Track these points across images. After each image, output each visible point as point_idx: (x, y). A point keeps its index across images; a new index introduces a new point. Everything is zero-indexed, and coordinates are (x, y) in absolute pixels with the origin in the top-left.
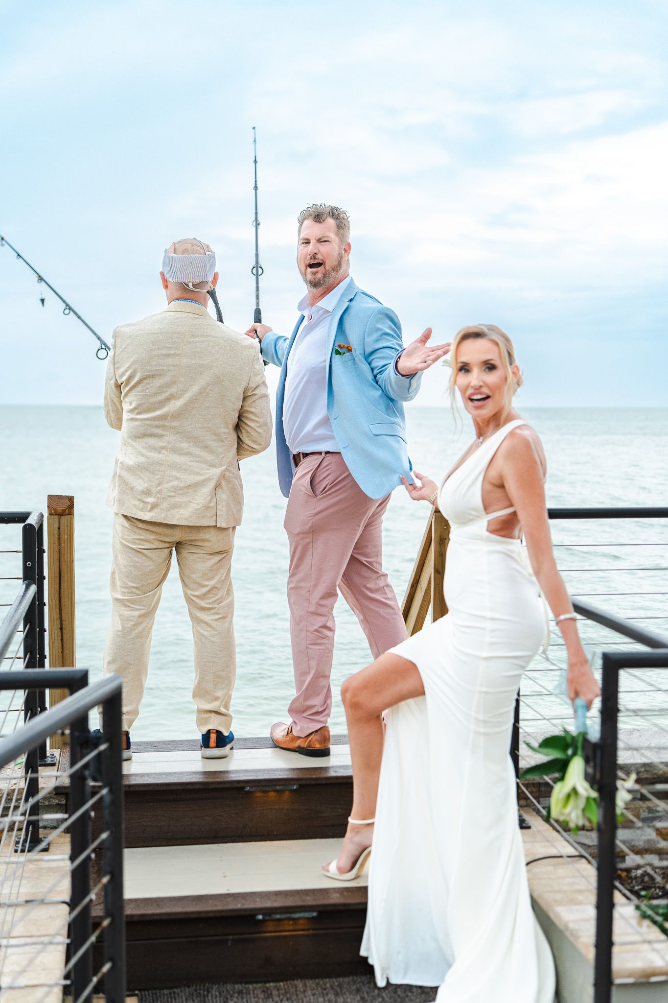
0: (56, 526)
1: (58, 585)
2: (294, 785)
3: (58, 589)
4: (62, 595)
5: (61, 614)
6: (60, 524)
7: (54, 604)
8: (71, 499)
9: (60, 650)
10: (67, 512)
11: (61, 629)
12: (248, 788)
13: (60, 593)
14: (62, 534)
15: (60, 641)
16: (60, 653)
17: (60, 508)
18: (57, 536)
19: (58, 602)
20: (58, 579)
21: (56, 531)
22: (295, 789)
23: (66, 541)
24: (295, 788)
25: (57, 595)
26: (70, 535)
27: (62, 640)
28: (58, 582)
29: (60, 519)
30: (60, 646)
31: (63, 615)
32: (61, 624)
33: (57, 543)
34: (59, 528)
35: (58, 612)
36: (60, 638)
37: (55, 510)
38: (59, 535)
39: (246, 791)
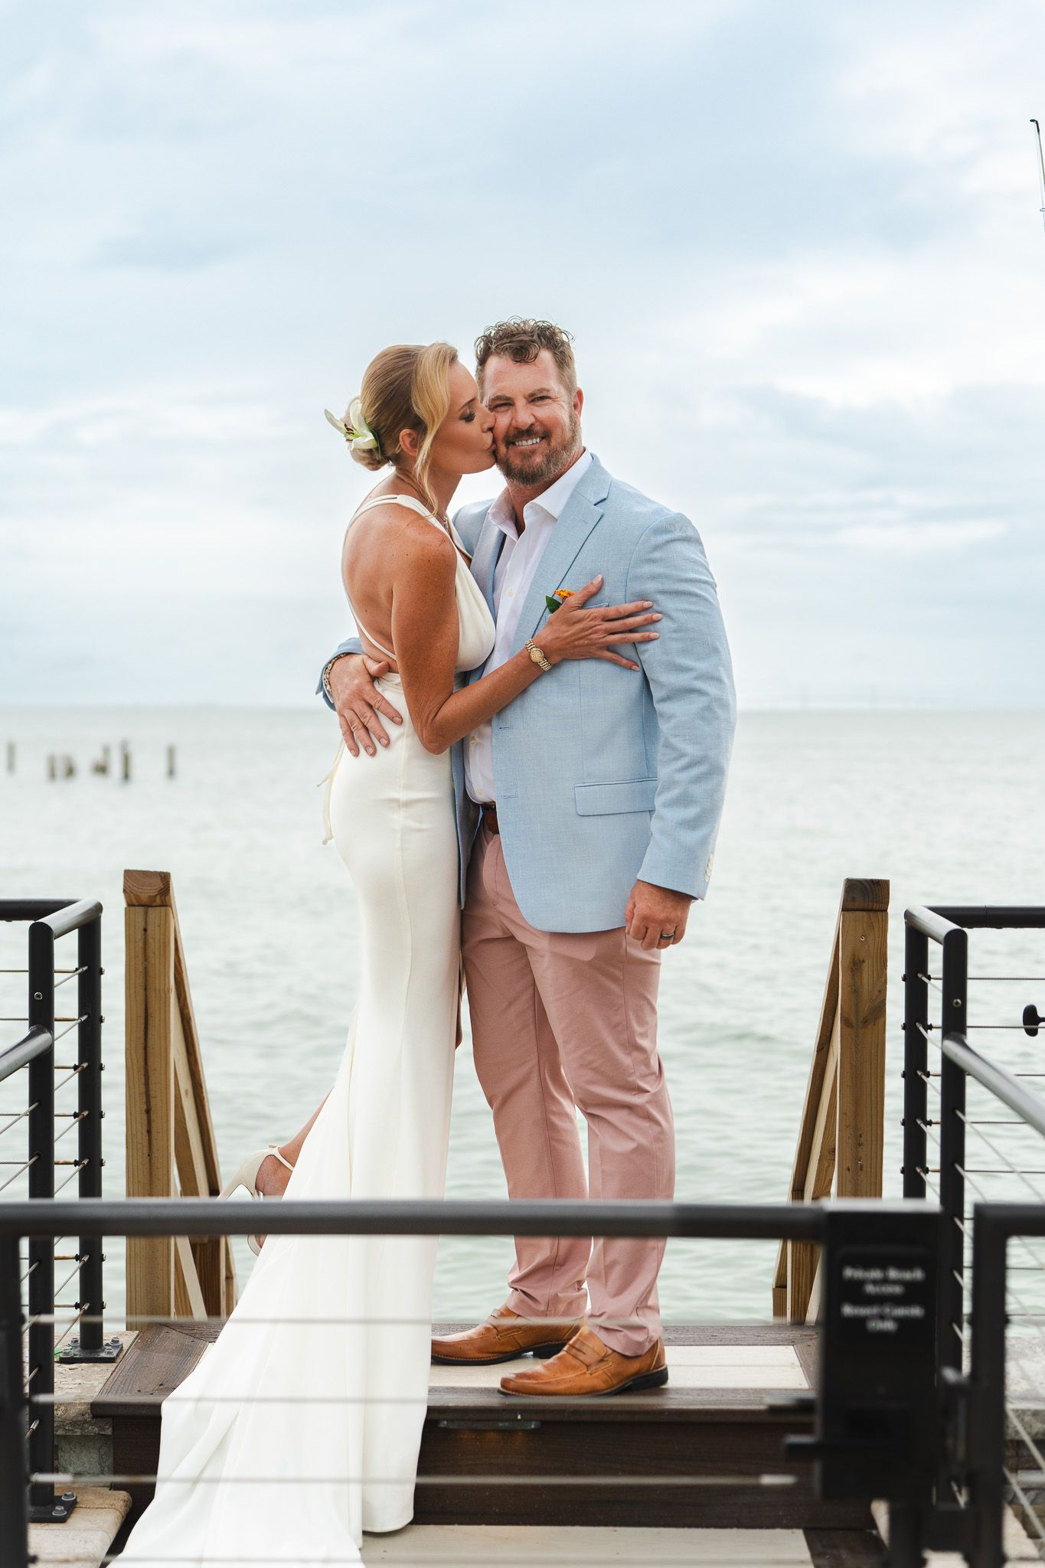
0: (141, 926)
1: (142, 1033)
2: (531, 1420)
3: (142, 1039)
4: (150, 1050)
5: (147, 1084)
6: (146, 923)
7: (135, 1068)
8: (165, 878)
9: (146, 1152)
10: (158, 901)
11: (148, 1111)
12: (445, 1422)
13: (146, 1048)
14: (150, 941)
15: (145, 1134)
16: (146, 1155)
17: (147, 892)
18: (141, 944)
19: (142, 1063)
20: (143, 1021)
21: (140, 934)
22: (533, 1429)
23: (157, 953)
24: (533, 1426)
25: (141, 1051)
26: (164, 943)
27: (149, 1132)
28: (143, 1027)
29: (146, 914)
30: (146, 1143)
31: (151, 1086)
32: (148, 1103)
33: (141, 956)
34: (145, 930)
35: (143, 1081)
36: (145, 1128)
37: (137, 897)
38: (145, 942)
39: (442, 1428)
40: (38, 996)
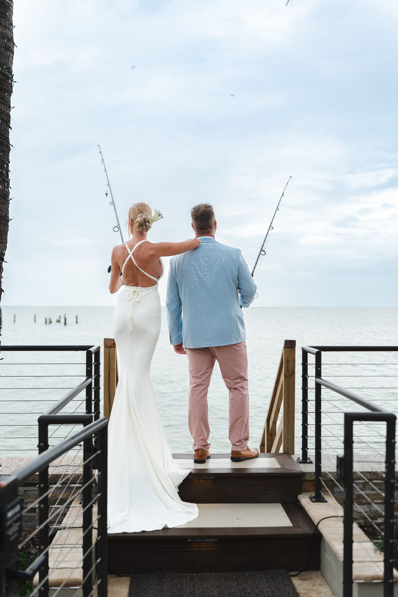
0: (108, 353)
1: (108, 380)
2: (212, 476)
4: (110, 384)
6: (109, 352)
7: (106, 389)
10: (113, 346)
11: (109, 400)
12: (190, 477)
13: (109, 383)
14: (110, 356)
15: (109, 406)
16: (109, 411)
17: (110, 344)
18: (108, 357)
19: (108, 387)
20: (108, 377)
22: (212, 479)
23: (112, 359)
24: (213, 478)
25: (108, 384)
26: (114, 357)
28: (108, 378)
29: (109, 350)
31: (110, 393)
32: (109, 398)
33: (108, 360)
34: (109, 354)
35: (108, 392)
36: (109, 404)
37: (107, 345)
39: (189, 479)
40: (89, 369)
